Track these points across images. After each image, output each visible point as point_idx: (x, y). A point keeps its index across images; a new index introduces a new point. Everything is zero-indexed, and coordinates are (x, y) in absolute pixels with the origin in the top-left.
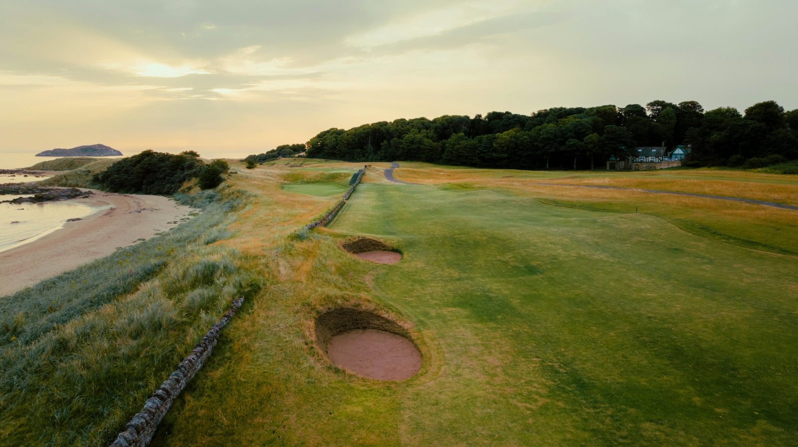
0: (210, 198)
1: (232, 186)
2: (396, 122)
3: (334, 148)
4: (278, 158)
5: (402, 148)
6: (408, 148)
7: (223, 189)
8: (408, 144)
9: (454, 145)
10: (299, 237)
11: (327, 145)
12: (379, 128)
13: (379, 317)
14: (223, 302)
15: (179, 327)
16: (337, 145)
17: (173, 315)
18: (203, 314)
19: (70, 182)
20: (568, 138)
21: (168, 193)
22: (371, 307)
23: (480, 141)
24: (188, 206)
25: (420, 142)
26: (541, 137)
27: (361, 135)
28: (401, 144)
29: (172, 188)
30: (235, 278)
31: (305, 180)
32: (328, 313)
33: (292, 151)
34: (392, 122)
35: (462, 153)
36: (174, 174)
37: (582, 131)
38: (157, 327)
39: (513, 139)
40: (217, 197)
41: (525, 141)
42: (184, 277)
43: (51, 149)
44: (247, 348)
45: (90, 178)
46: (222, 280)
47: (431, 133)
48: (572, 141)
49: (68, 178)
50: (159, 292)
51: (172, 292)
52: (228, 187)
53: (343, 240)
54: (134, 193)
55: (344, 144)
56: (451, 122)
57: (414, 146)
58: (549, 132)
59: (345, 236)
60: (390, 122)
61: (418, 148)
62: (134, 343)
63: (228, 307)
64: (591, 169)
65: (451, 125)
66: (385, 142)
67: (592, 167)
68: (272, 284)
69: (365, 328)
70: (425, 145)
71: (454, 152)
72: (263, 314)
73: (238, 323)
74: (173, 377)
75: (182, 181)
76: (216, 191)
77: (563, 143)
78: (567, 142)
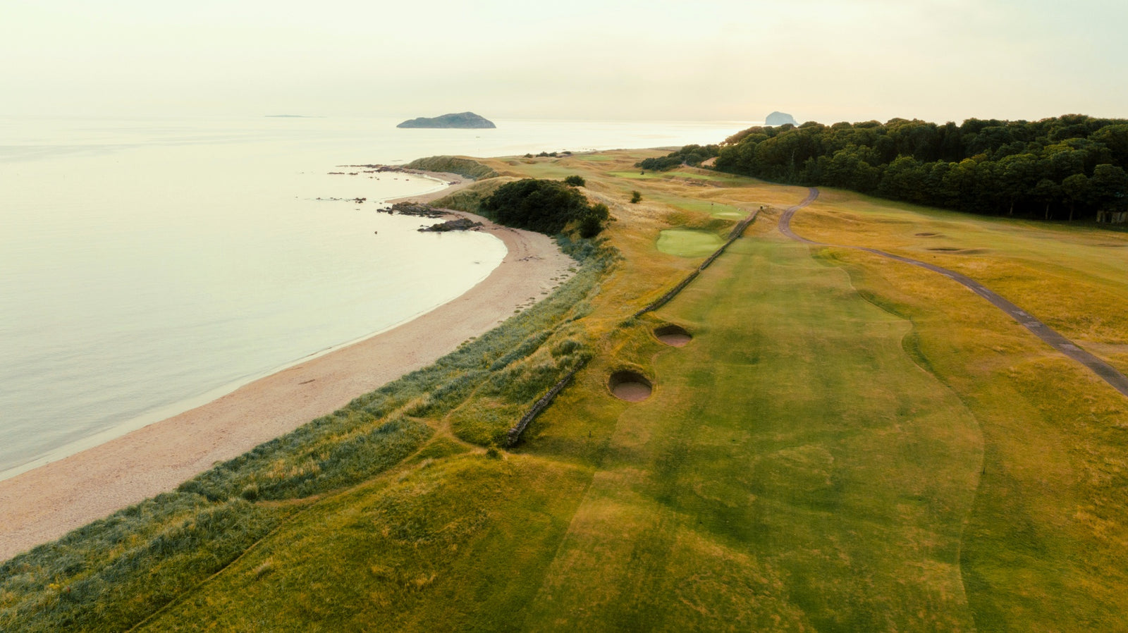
0: (588, 250)
1: (608, 239)
2: (836, 127)
3: (748, 160)
4: (681, 166)
5: (830, 170)
6: (837, 170)
7: (600, 242)
8: (838, 166)
9: (894, 172)
10: (626, 325)
11: (739, 156)
12: (810, 136)
13: (643, 377)
14: (574, 363)
15: (556, 372)
16: (752, 157)
17: (555, 366)
18: (566, 368)
19: (458, 205)
20: (1042, 178)
21: (550, 233)
22: (641, 372)
23: (929, 170)
24: (568, 255)
25: (854, 164)
26: (1005, 174)
27: (784, 146)
28: (829, 165)
29: (555, 228)
30: (582, 352)
31: (687, 224)
32: (619, 373)
33: (699, 156)
34: (831, 126)
35: (902, 184)
36: (557, 212)
37: (1066, 168)
38: (549, 370)
39: (970, 172)
40: (594, 251)
41: (984, 177)
42: (560, 346)
43: (414, 118)
44: (580, 382)
45: (477, 203)
46: (576, 351)
47: (872, 152)
48: (1045, 183)
49: (457, 200)
50: (549, 354)
51: (555, 354)
52: (605, 240)
53: (657, 325)
54: (519, 228)
55: (761, 156)
56: (908, 134)
57: (845, 170)
58: (1017, 167)
59: (661, 321)
60: (828, 127)
61: (849, 171)
62: (540, 375)
63: (576, 366)
64: (1068, 219)
65: (906, 137)
66: (811, 159)
67: (1071, 217)
68: (599, 356)
69: (636, 382)
70: (858, 170)
71: (892, 182)
72: (590, 369)
73: (580, 373)
74: (554, 388)
75: (564, 222)
76: (594, 243)
77: (1032, 184)
78: (1038, 184)
